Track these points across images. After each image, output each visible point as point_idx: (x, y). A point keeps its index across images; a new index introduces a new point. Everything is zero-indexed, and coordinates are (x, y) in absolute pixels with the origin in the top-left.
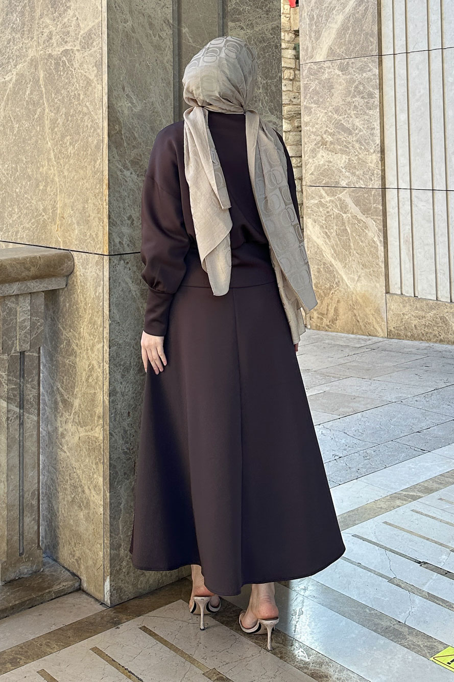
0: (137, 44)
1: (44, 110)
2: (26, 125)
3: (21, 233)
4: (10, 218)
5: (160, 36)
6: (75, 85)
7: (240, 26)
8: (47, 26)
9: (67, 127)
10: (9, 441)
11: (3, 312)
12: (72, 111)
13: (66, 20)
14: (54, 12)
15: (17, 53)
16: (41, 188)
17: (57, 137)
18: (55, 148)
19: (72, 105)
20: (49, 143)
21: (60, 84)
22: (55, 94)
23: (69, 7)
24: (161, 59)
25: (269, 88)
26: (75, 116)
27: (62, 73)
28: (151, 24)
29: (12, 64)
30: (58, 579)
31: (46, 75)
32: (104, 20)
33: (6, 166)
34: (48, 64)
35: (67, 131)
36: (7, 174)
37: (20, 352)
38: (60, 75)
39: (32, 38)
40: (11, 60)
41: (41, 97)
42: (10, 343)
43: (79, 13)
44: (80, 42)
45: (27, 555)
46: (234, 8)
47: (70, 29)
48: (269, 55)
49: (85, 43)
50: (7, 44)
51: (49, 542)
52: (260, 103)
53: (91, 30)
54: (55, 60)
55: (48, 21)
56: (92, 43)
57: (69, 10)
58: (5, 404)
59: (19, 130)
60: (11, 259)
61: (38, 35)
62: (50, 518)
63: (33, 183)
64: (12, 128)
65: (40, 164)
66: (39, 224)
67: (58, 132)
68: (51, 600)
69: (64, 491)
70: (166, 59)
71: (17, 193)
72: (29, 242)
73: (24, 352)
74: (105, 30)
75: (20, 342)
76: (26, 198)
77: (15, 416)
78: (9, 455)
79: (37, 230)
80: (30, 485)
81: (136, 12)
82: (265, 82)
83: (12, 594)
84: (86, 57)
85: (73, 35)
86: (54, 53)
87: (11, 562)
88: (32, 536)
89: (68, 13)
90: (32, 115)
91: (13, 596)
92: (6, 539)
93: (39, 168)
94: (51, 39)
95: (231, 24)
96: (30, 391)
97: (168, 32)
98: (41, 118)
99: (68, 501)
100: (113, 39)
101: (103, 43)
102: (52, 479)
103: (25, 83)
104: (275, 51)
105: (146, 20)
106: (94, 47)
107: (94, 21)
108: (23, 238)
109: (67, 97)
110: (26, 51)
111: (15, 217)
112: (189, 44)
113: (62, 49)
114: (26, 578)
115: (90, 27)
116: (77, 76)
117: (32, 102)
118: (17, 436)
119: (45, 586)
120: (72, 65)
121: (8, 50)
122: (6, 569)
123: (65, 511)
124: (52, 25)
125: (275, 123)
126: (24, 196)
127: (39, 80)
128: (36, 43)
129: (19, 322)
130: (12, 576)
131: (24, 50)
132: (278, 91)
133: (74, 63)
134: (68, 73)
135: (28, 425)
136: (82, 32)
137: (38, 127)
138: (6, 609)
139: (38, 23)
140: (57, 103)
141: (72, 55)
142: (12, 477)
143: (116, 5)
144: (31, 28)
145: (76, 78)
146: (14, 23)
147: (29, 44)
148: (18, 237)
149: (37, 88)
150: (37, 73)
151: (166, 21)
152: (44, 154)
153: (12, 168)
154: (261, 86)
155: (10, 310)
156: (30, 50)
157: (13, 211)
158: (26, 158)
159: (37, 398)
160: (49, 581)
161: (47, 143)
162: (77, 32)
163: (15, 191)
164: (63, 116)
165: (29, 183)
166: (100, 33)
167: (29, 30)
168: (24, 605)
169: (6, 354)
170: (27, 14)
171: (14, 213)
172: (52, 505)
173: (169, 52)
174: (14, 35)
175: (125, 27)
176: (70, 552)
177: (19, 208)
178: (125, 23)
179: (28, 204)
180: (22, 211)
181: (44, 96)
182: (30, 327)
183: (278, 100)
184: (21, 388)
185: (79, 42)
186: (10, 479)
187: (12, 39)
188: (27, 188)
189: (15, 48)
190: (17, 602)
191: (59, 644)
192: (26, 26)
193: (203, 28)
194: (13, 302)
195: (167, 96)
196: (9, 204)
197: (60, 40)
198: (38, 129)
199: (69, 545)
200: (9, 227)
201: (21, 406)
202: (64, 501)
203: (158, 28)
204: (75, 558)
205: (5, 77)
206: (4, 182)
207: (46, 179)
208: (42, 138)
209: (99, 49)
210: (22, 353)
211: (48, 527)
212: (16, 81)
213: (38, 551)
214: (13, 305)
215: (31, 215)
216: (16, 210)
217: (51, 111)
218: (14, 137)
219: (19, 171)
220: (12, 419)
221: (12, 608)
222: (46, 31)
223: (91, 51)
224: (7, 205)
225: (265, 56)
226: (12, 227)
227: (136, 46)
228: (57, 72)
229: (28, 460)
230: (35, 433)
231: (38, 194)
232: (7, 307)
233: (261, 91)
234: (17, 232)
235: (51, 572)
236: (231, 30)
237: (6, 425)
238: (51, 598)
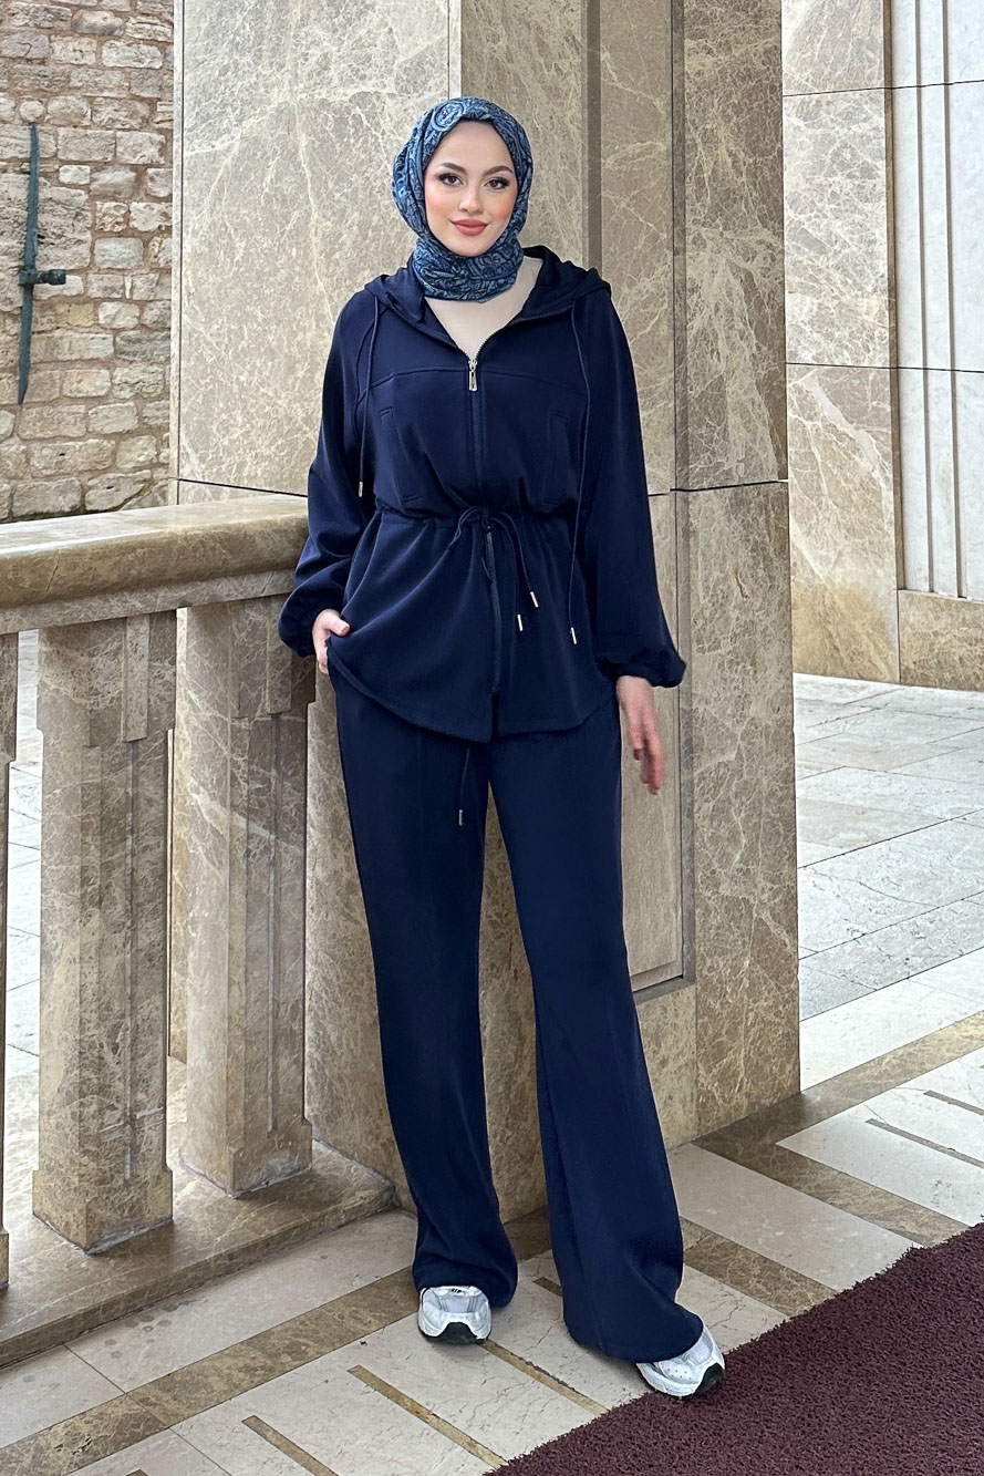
0: (516, 85)
1: (309, 215)
2: (265, 245)
3: (250, 467)
4: (224, 436)
5: (558, 69)
6: (382, 167)
7: (705, 48)
8: (316, 43)
9: (364, 252)
10: (250, 900)
11: (240, 632)
12: (375, 218)
13: (363, 32)
14: (334, 15)
15: (245, 95)
16: (300, 374)
17: (339, 271)
18: (335, 295)
19: (376, 206)
20: (321, 284)
21: (349, 163)
22: (336, 184)
23: (371, 7)
24: (560, 114)
25: (759, 172)
26: (384, 229)
27: (352, 141)
28: (541, 44)
29: (232, 117)
30: (347, 1184)
31: (313, 142)
32: (456, 37)
33: (216, 327)
34: (319, 120)
35: (364, 259)
36: (217, 344)
37: (272, 715)
38: (348, 144)
39: (282, 66)
40: (229, 109)
41: (302, 188)
42: (253, 695)
43: (394, 20)
44: (397, 78)
45: (282, 1137)
46: (695, 10)
47: (371, 51)
48: (760, 106)
49: (408, 81)
50: (220, 75)
51: (318, 1109)
52: (743, 206)
53: (421, 56)
54: (335, 112)
55: (321, 33)
56: (425, 83)
57: (370, 12)
58: (242, 822)
59: (247, 254)
60: (261, 523)
61: (296, 59)
62: (319, 1059)
63: (279, 363)
64: (231, 250)
65: (298, 326)
66: (293, 449)
67: (340, 262)
68: (340, 1227)
69: (355, 1003)
70: (569, 114)
71: (240, 384)
72: (270, 485)
73: (280, 714)
74: (456, 56)
75: (273, 694)
76: (263, 395)
77: (262, 847)
78: (250, 928)
79: (289, 461)
80: (290, 990)
81: (514, 20)
82: (751, 161)
83: (259, 1214)
84: (411, 111)
85: (380, 61)
86: (334, 99)
87: (253, 1150)
88: (292, 1096)
89: (368, 18)
90: (280, 223)
91: (261, 1218)
92: (242, 1103)
93: (295, 334)
94: (326, 68)
95: (689, 43)
96: (291, 795)
97: (573, 61)
98: (301, 230)
99: (363, 1024)
100: (472, 75)
101: (451, 83)
102: (324, 978)
103: (262, 158)
104: (771, 98)
105: (533, 36)
106: (430, 90)
107: (429, 38)
108: (256, 476)
109: (364, 190)
110: (266, 91)
111: (237, 433)
112: (611, 84)
113: (352, 91)
114: (281, 1183)
115: (422, 49)
116: (388, 147)
117: (279, 196)
118: (265, 891)
119: (326, 1199)
120: (378, 124)
121: (222, 87)
122: (242, 1164)
123: (356, 1045)
124: (329, 41)
125: (769, 246)
126: (258, 390)
127: (297, 151)
128: (290, 77)
129: (272, 653)
130: (254, 1179)
131: (262, 90)
132: (776, 180)
133: (382, 122)
134: (366, 141)
135: (286, 866)
136: (401, 59)
137: (294, 250)
138: (255, 1245)
139: (295, 36)
140: (339, 201)
141: (377, 103)
142: (256, 974)
143: (479, 6)
144: (277, 44)
145: (386, 151)
146: (236, 34)
147: (274, 79)
148: (244, 474)
149: (292, 169)
150: (291, 137)
151: (569, 38)
152: (308, 305)
153: (230, 331)
154: (744, 169)
155: (255, 626)
156: (276, 90)
157: (232, 422)
158: (263, 313)
159: (302, 808)
160: (331, 1189)
161: (316, 283)
162: (390, 58)
163: (237, 379)
164: (355, 228)
165: (270, 364)
166: (445, 63)
167: (273, 50)
168: (288, 1239)
169: (246, 719)
170: (269, 15)
171: (233, 426)
172: (325, 1032)
173: (574, 100)
174: (236, 57)
175: (495, 51)
176: (367, 1129)
177: (248, 417)
178: (494, 42)
179: (267, 408)
180: (253, 422)
181: (309, 185)
182: (293, 663)
183: (775, 198)
184: (273, 788)
185: (393, 79)
186: (250, 977)
187: (232, 66)
188: (267, 373)
189: (240, 84)
190: (275, 1232)
191: (378, 1314)
192: (265, 41)
193: (637, 52)
194: (259, 612)
195: (571, 191)
196: (221, 405)
197: (349, 72)
198: (294, 254)
199: (366, 1115)
200: (221, 454)
201: (274, 827)
202: (355, 1023)
203: (554, 52)
204: (381, 1141)
205: (213, 143)
206: (210, 360)
207: (311, 356)
208: (304, 272)
209: (441, 95)
210: (276, 716)
211: (316, 1078)
212: (240, 152)
213: (304, 1127)
214: (260, 618)
215: (275, 430)
216: (240, 419)
217: (324, 216)
218: (235, 269)
219: (246, 338)
220: (255, 854)
221: (267, 1243)
222: (315, 54)
223: (422, 98)
224: (218, 407)
225: (752, 108)
226: (230, 455)
227: (514, 88)
228: (341, 137)
229: (286, 938)
230: (299, 882)
231: (294, 387)
232: (247, 622)
233: (744, 179)
234: (241, 466)
235: (330, 1170)
236: (689, 55)
237: (244, 867)
238: (337, 1224)
